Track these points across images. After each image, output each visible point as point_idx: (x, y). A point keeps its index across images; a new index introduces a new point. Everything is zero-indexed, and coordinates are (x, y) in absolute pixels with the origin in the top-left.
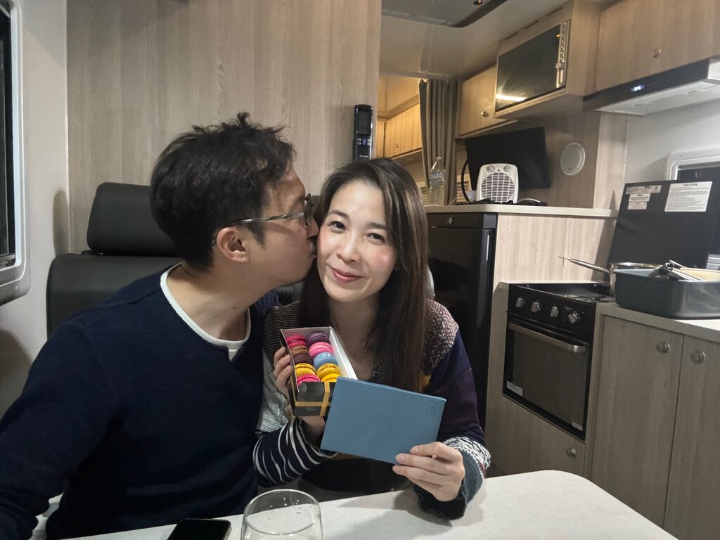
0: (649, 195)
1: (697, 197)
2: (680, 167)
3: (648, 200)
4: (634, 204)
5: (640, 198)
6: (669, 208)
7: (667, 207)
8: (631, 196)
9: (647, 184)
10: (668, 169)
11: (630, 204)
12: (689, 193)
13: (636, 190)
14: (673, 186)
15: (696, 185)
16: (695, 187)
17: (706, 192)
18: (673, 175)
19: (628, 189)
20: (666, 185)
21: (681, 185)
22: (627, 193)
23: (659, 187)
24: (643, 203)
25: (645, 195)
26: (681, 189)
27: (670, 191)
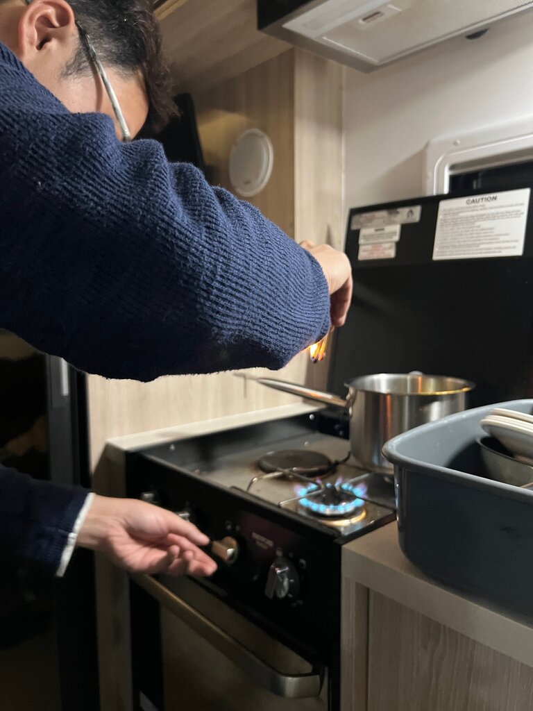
0: (397, 228)
1: (499, 226)
2: (452, 167)
3: (397, 238)
4: (369, 247)
5: (379, 236)
6: (440, 253)
7: (436, 249)
8: (363, 232)
9: (391, 207)
10: (430, 174)
11: (361, 248)
12: (481, 217)
13: (370, 220)
14: (443, 205)
15: (495, 198)
16: (493, 203)
17: (518, 214)
18: (440, 185)
19: (356, 218)
20: (430, 205)
21: (461, 202)
22: (354, 227)
23: (417, 210)
24: (389, 245)
25: (389, 229)
26: (462, 210)
27: (440, 217)
